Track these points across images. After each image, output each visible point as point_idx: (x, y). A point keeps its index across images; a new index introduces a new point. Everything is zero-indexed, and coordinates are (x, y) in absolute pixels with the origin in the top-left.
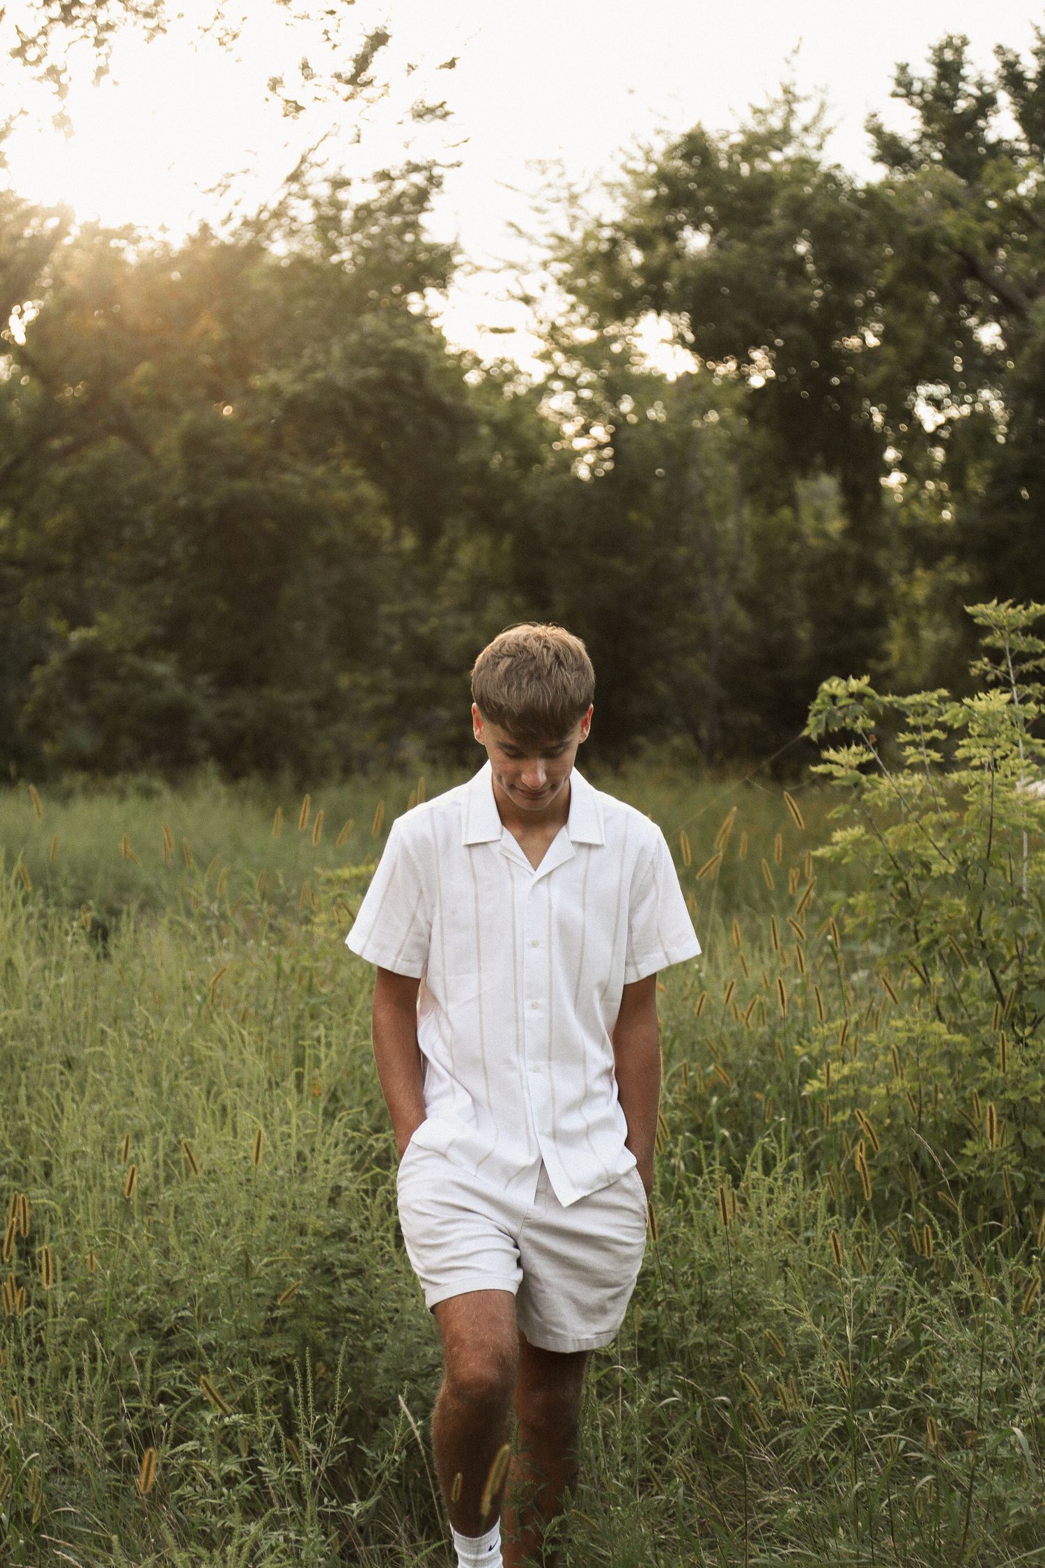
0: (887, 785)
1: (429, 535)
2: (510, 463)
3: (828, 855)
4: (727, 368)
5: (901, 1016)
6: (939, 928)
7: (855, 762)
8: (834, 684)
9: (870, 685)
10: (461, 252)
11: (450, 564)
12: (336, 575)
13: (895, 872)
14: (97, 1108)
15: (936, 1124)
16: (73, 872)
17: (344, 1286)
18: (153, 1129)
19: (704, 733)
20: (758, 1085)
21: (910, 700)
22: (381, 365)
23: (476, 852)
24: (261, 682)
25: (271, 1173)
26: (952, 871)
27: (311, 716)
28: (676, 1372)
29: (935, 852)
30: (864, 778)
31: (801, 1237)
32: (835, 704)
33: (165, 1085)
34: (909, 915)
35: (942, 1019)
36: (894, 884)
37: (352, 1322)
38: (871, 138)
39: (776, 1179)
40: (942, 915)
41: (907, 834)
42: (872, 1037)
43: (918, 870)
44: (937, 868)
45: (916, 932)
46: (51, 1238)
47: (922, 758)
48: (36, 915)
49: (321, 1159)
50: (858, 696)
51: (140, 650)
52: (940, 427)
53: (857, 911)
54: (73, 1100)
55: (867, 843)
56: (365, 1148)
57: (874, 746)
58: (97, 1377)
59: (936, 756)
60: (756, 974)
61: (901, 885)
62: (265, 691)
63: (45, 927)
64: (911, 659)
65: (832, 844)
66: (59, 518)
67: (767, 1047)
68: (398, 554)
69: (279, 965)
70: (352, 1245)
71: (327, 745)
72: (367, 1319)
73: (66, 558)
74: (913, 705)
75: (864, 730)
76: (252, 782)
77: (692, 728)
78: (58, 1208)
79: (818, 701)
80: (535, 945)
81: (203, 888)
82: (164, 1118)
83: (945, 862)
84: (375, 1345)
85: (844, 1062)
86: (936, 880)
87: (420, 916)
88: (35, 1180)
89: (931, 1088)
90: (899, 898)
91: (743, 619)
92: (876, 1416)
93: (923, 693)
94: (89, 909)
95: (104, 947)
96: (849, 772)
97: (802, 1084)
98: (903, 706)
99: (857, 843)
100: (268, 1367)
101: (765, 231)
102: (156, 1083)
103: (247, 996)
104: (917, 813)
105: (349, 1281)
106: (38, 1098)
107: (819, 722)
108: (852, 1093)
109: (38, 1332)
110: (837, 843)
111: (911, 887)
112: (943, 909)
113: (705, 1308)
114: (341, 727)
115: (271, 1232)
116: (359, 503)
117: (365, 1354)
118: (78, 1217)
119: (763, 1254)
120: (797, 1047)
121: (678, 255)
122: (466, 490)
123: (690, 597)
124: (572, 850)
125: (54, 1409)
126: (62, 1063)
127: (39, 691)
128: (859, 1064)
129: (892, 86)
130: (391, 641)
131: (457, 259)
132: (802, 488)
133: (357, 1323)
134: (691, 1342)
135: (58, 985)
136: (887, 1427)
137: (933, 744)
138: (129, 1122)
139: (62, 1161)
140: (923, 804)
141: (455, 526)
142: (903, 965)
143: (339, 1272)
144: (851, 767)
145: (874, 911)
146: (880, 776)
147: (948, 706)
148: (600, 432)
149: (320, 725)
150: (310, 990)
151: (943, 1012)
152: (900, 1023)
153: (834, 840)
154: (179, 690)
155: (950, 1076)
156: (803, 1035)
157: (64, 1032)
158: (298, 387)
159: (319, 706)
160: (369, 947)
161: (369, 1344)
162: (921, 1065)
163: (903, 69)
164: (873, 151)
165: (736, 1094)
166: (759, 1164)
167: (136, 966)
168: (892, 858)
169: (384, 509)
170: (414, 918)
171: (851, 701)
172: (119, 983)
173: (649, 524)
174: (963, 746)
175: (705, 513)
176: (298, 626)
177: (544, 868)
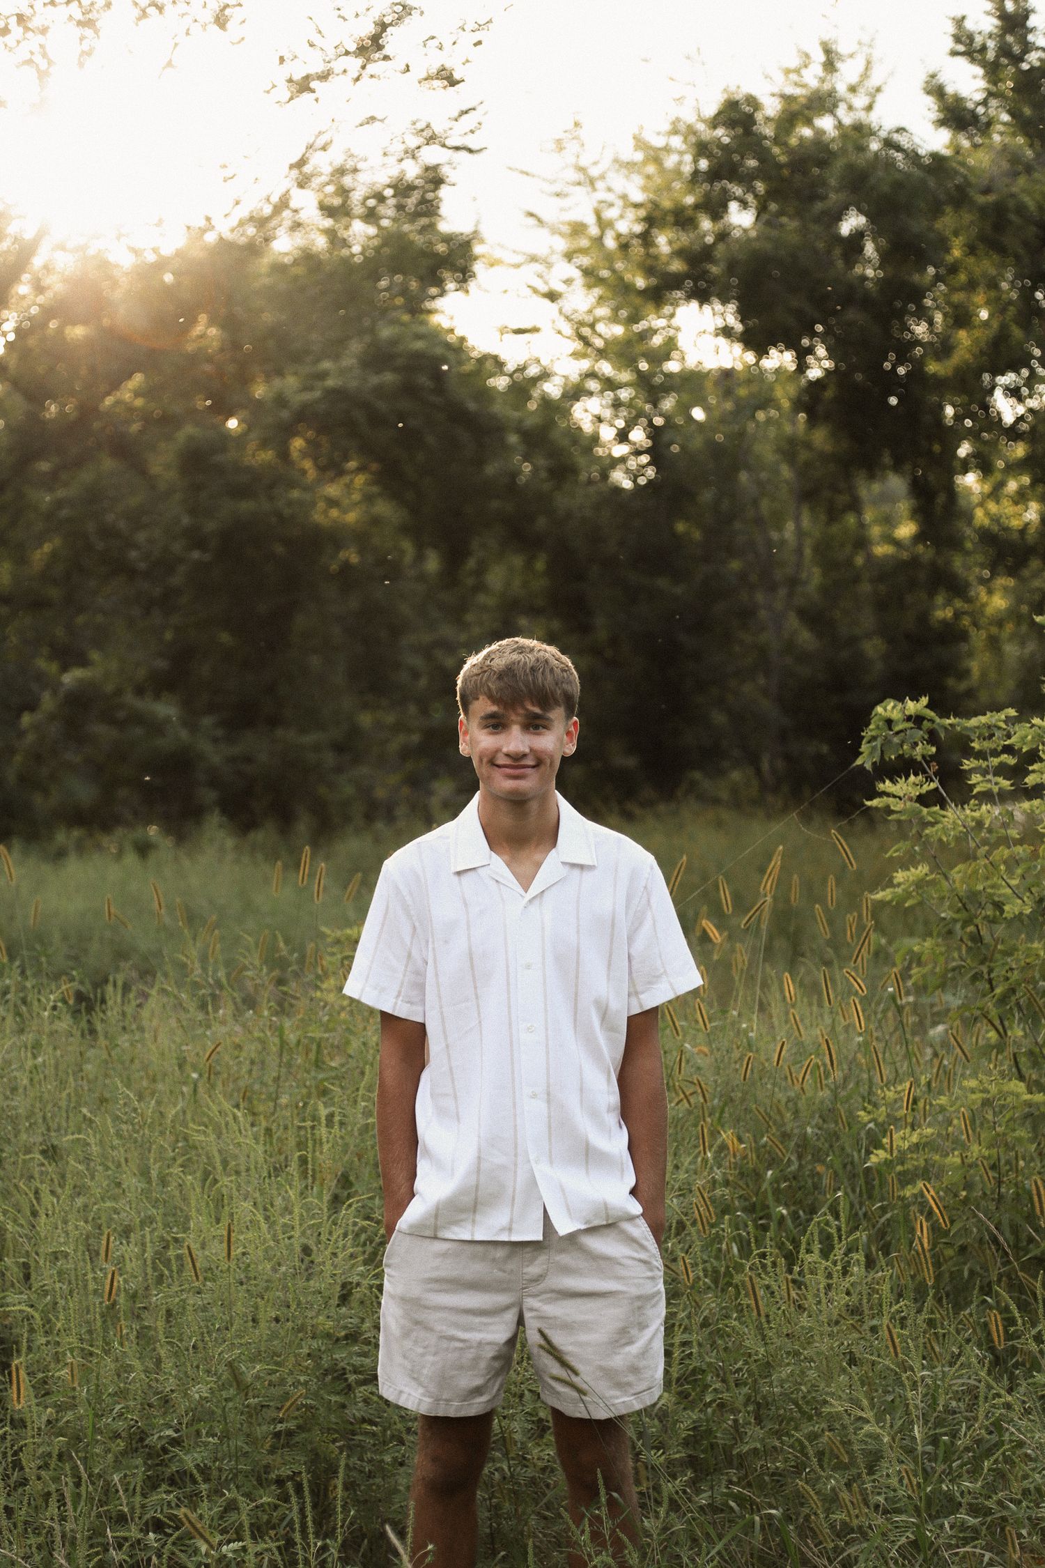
0: (953, 817)
2: (544, 474)
3: (889, 898)
4: (782, 359)
5: (974, 1075)
6: (1015, 976)
7: (915, 792)
8: (889, 708)
9: (929, 706)
10: (482, 241)
11: (480, 587)
12: (354, 604)
13: (964, 915)
14: (80, 1202)
15: (1018, 1194)
16: (65, 938)
17: (359, 1395)
18: (143, 1223)
19: (765, 766)
20: (818, 1157)
21: (974, 722)
22: (395, 370)
24: (274, 721)
25: (275, 1270)
26: (1028, 911)
27: (329, 758)
28: (730, 1482)
29: (1009, 891)
30: (925, 810)
31: (866, 1327)
32: (891, 729)
33: (154, 1174)
34: (982, 963)
35: (1021, 1077)
36: (963, 928)
37: (366, 1433)
38: (930, 101)
39: (835, 1263)
40: (1018, 960)
41: (976, 872)
42: (943, 1100)
43: (989, 912)
44: (1010, 909)
45: (990, 981)
46: (30, 1349)
47: (989, 786)
48: (13, 989)
49: (327, 1253)
50: (918, 720)
51: (140, 691)
52: (1020, 419)
53: (924, 959)
54: (53, 1192)
55: (933, 883)
56: (377, 1240)
57: (936, 775)
58: (82, 1503)
59: (1006, 784)
60: (814, 1033)
61: (971, 929)
62: (280, 732)
63: (24, 1001)
64: (993, 676)
65: (893, 886)
66: (47, 548)
67: (829, 1114)
68: (422, 577)
69: (281, 1037)
70: (366, 1348)
71: (349, 790)
72: (385, 1431)
73: (54, 593)
74: (978, 727)
75: (924, 757)
76: (264, 835)
77: (753, 759)
78: (37, 1315)
79: (872, 727)
81: (194, 953)
82: (154, 1211)
83: (1019, 901)
84: (395, 1459)
85: (913, 1129)
86: (1010, 922)
87: (417, 956)
88: (13, 1285)
89: (1012, 1154)
90: (969, 944)
91: (806, 638)
92: (952, 1527)
93: (989, 714)
94: (72, 980)
95: (89, 1021)
96: (909, 804)
97: (868, 1153)
98: (966, 728)
99: (920, 884)
100: (273, 1487)
101: (819, 206)
102: (145, 1173)
103: (250, 1072)
104: (987, 848)
105: (362, 1389)
106: (15, 1192)
107: (874, 748)
108: (922, 1163)
109: (15, 1454)
110: (899, 885)
111: (984, 932)
112: (1020, 955)
113: (760, 1409)
114: (364, 770)
115: (274, 1336)
116: (377, 523)
117: (383, 1468)
118: (59, 1325)
119: (824, 1348)
120: (862, 1113)
121: (726, 233)
122: (495, 504)
123: (747, 614)
124: (565, 871)
125: (33, 1541)
126: (43, 1152)
127: (30, 738)
128: (929, 1131)
129: (950, 44)
130: (416, 675)
131: (477, 249)
132: (868, 490)
133: (374, 1434)
134: (746, 1448)
135: (36, 1067)
136: (964, 1538)
137: (1001, 770)
138: (115, 1216)
139: (41, 1262)
140: (993, 838)
141: (483, 545)
142: (976, 1019)
143: (352, 1378)
144: (911, 799)
145: (942, 960)
146: (943, 808)
147: (1017, 727)
148: (638, 435)
149: (339, 770)
150: (318, 1064)
151: (1024, 1070)
152: (973, 1083)
153: (895, 882)
154: (184, 734)
155: (1032, 1141)
156: (870, 1100)
157: (44, 1118)
158: (307, 396)
159: (339, 748)
160: (368, 989)
161: (388, 1459)
162: (998, 1129)
163: (960, 22)
164: (935, 115)
165: (794, 1168)
166: (817, 1247)
167: (124, 1041)
168: (961, 900)
169: (404, 530)
171: (910, 725)
172: (106, 1062)
173: (697, 535)
174: (1033, 771)
175: (759, 521)
176: (315, 661)
177: (535, 889)
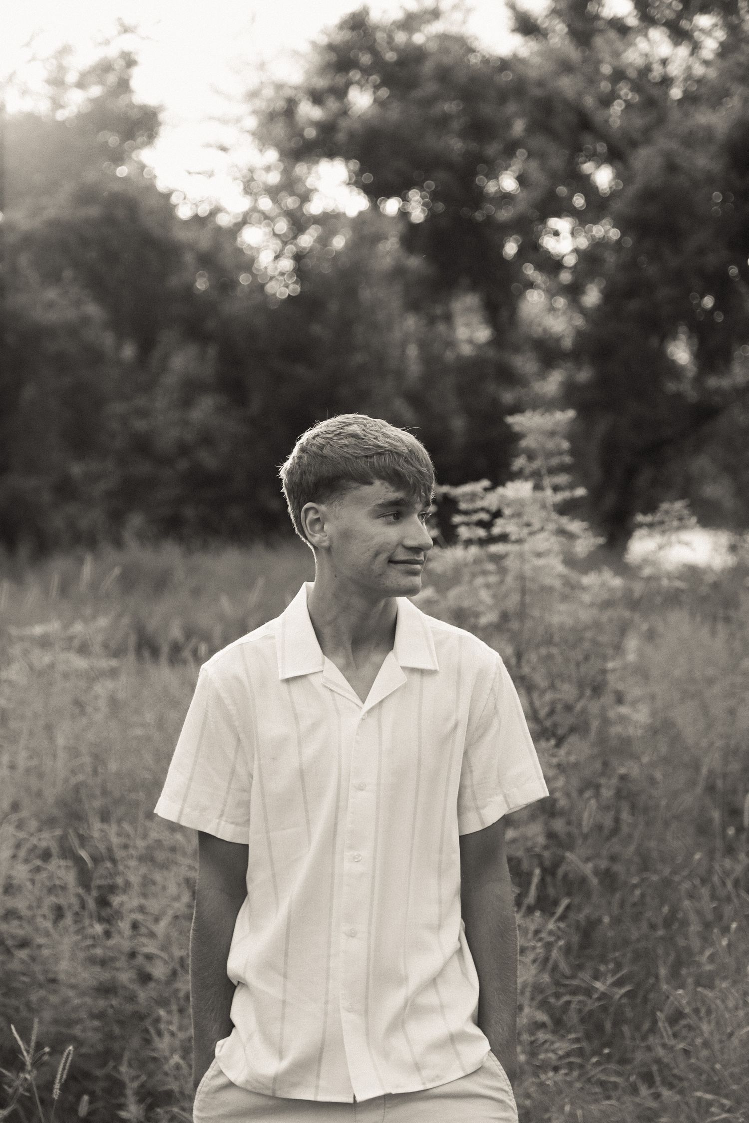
1: (146, 346)
4: (392, 206)
21: (460, 490)
22: (99, 205)
23: (295, 688)
41: (463, 593)
47: (472, 535)
59: (482, 533)
68: (120, 363)
74: (463, 494)
80: (361, 788)
87: (241, 770)
93: (472, 484)
98: (457, 494)
101: (418, 92)
116: (86, 321)
121: (345, 112)
122: (175, 309)
124: (403, 677)
131: (161, 117)
141: (168, 337)
147: (488, 494)
160: (187, 810)
164: (511, 25)
170: (233, 772)
174: (499, 524)
177: (373, 699)
